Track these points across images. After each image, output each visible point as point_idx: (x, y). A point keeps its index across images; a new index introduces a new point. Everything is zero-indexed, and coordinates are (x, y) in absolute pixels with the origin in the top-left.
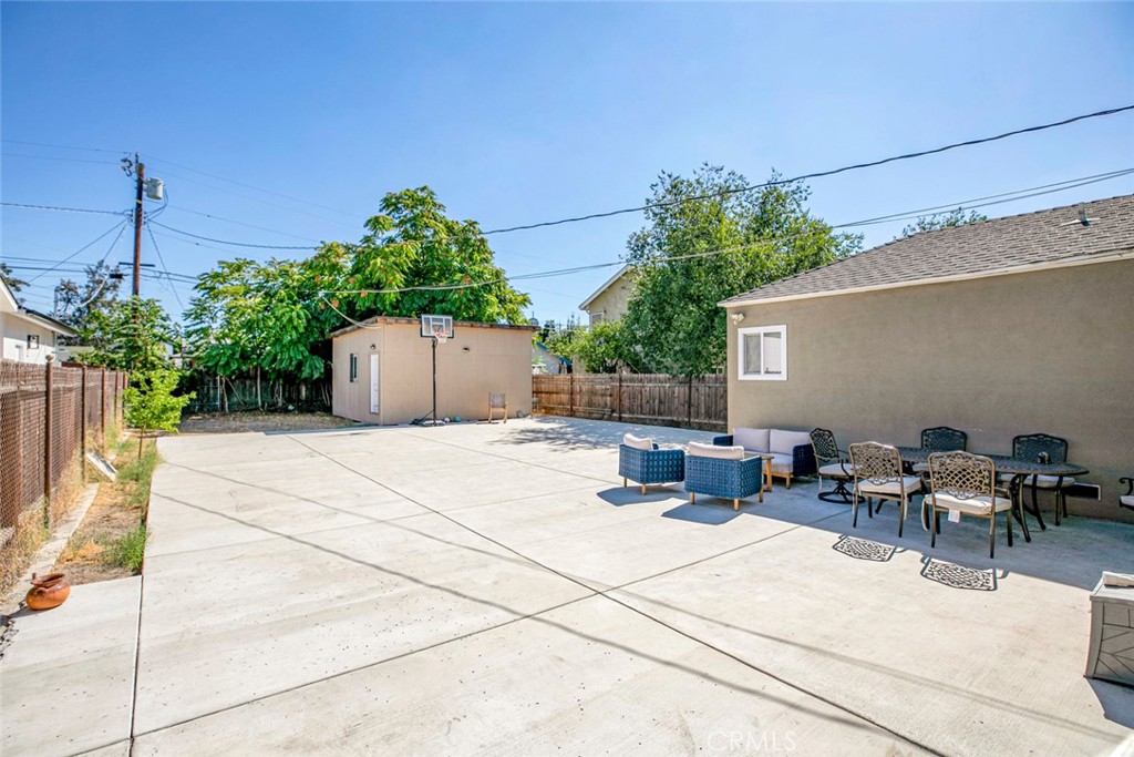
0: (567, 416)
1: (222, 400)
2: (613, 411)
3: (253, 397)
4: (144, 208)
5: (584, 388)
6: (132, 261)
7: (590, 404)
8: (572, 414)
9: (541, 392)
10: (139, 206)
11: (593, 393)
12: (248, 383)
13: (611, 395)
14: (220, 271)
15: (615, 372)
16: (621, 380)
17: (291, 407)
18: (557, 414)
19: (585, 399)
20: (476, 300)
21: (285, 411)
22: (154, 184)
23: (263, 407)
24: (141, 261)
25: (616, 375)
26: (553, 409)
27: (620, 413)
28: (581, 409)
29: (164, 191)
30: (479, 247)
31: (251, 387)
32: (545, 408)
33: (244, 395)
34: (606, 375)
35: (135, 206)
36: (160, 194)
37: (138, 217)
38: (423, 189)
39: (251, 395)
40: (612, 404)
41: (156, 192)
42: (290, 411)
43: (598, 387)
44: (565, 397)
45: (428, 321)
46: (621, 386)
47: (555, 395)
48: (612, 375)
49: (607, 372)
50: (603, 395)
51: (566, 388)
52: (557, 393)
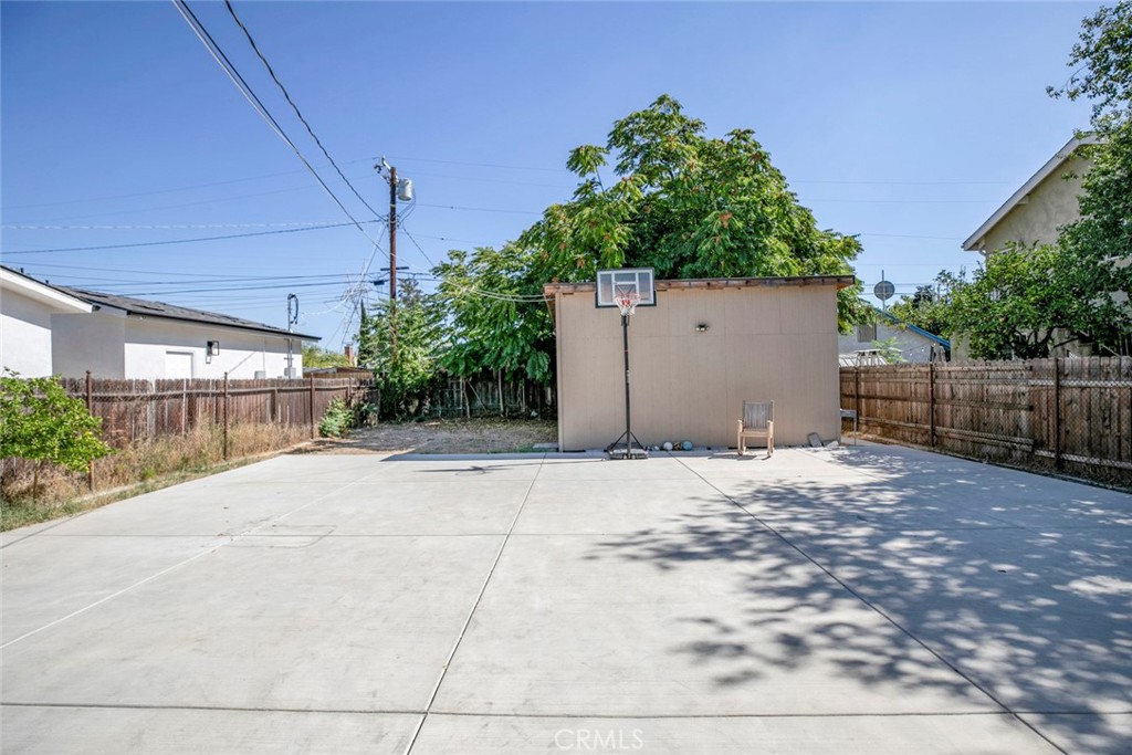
0: (924, 444)
1: (464, 405)
2: (1038, 444)
3: (496, 402)
4: (397, 212)
5: (961, 391)
6: (389, 266)
7: (976, 424)
8: (935, 442)
9: (875, 397)
10: (393, 210)
11: (982, 400)
12: (490, 385)
13: (1031, 408)
14: (448, 262)
15: (1045, 354)
16: (1059, 373)
17: (534, 414)
18: (904, 439)
19: (965, 413)
20: (743, 248)
21: (528, 418)
22: (403, 184)
23: (504, 414)
24: (398, 265)
25: (1048, 363)
26: (896, 428)
27: (1059, 451)
28: (954, 433)
29: (413, 191)
30: (754, 167)
31: (493, 390)
32: (883, 425)
33: (487, 399)
34: (1018, 363)
35: (389, 210)
36: (409, 194)
37: (393, 222)
38: (661, 101)
39: (493, 399)
40: (1033, 426)
41: (404, 192)
42: (533, 418)
43: (994, 389)
44: (919, 408)
45: (607, 280)
46: (1059, 387)
47: (899, 403)
48: (1035, 362)
49: (1020, 355)
50: (1008, 407)
51: (921, 390)
52: (905, 400)
